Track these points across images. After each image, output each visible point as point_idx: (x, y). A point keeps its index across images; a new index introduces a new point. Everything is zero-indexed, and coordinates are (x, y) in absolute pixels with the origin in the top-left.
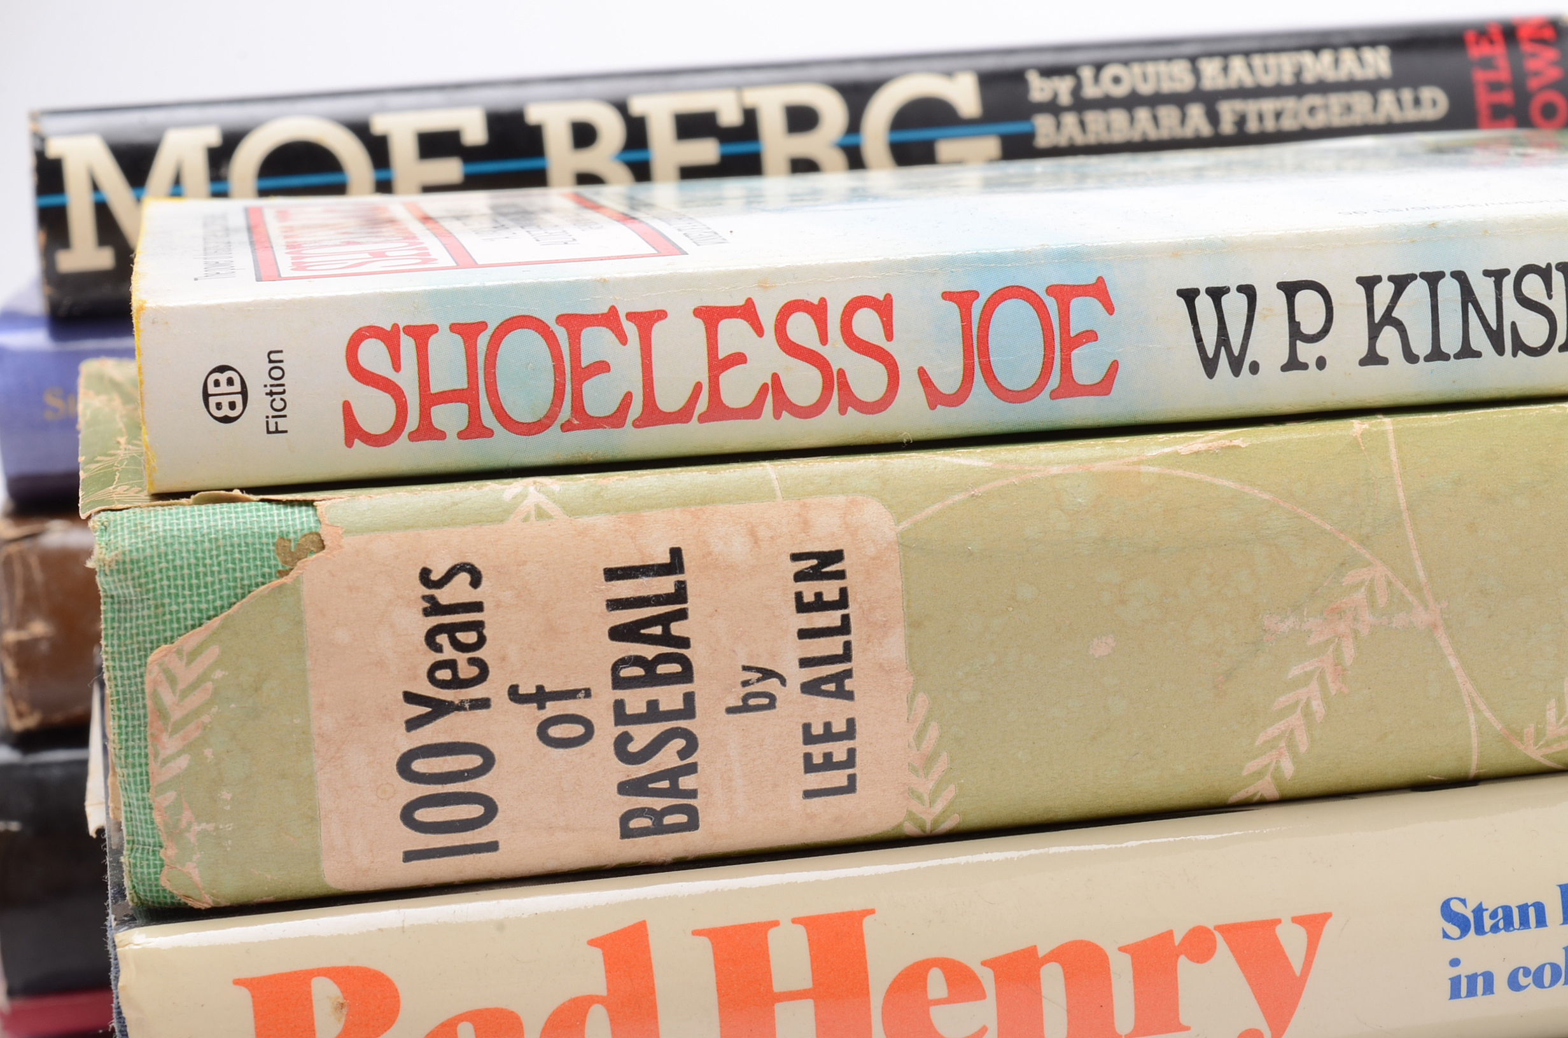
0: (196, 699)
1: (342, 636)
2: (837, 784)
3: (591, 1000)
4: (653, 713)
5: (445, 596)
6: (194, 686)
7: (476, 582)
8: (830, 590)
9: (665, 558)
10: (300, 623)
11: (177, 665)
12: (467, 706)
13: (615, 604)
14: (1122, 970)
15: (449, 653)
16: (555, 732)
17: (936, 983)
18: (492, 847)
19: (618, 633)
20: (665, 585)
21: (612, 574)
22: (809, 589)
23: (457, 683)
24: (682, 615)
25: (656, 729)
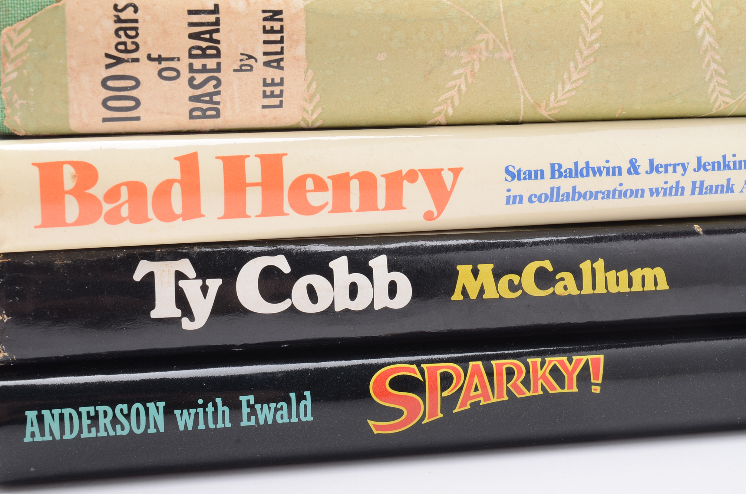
0: (21, 50)
1: (81, 28)
2: (275, 104)
3: (174, 181)
4: (204, 69)
5: (123, 16)
6: (20, 44)
7: (136, 11)
8: (277, 26)
9: (212, 8)
10: (64, 22)
11: (13, 35)
12: (130, 60)
13: (191, 24)
14: (381, 183)
15: (124, 39)
16: (165, 74)
17: (310, 184)
18: (138, 119)
19: (192, 36)
20: (212, 18)
21: (190, 12)
22: (268, 25)
23: (126, 51)
24: (218, 31)
25: (205, 76)
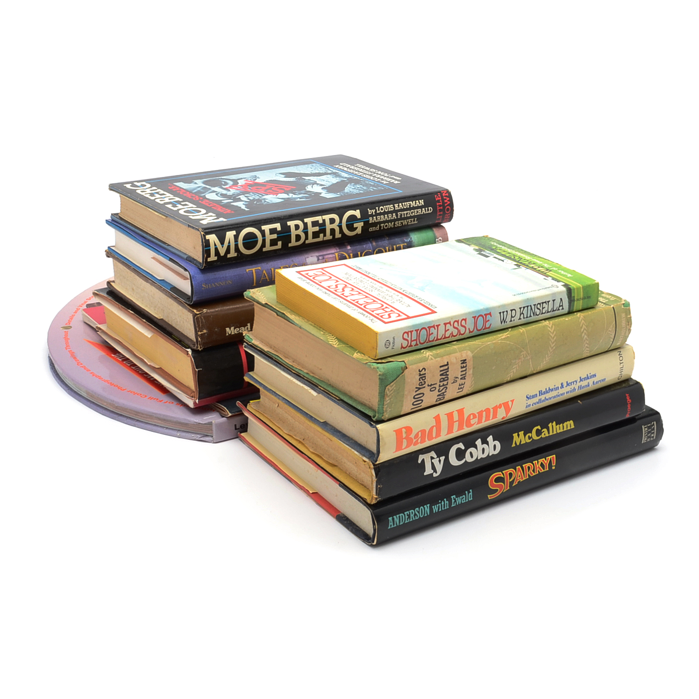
0: (391, 392)
1: (409, 381)
2: (461, 391)
3: (434, 426)
4: (443, 385)
5: (421, 373)
6: (391, 390)
7: (425, 370)
8: (465, 365)
9: (446, 363)
10: (405, 379)
11: (390, 388)
12: (422, 388)
13: (441, 371)
14: (492, 410)
15: (421, 381)
16: (432, 390)
17: (472, 417)
18: (421, 406)
19: (441, 375)
20: (446, 367)
21: (441, 367)
22: (462, 365)
23: (422, 385)
24: (448, 371)
25: (443, 387)
